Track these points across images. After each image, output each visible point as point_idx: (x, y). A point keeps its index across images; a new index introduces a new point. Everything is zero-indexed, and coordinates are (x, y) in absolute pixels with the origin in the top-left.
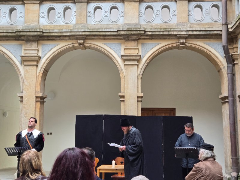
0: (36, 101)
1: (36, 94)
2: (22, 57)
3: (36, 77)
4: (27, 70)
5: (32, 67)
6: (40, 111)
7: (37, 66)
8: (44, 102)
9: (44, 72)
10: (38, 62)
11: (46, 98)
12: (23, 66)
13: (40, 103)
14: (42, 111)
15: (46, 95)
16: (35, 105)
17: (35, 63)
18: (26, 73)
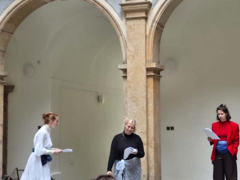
0: (148, 76)
1: (147, 64)
2: (122, 5)
3: (146, 37)
4: (131, 27)
5: (138, 21)
6: (155, 92)
7: (146, 18)
8: (160, 77)
9: (157, 28)
10: (147, 12)
11: (162, 70)
12: (124, 20)
13: (154, 79)
14: (157, 91)
15: (163, 66)
16: (147, 82)
17: (143, 15)
18: (129, 31)
